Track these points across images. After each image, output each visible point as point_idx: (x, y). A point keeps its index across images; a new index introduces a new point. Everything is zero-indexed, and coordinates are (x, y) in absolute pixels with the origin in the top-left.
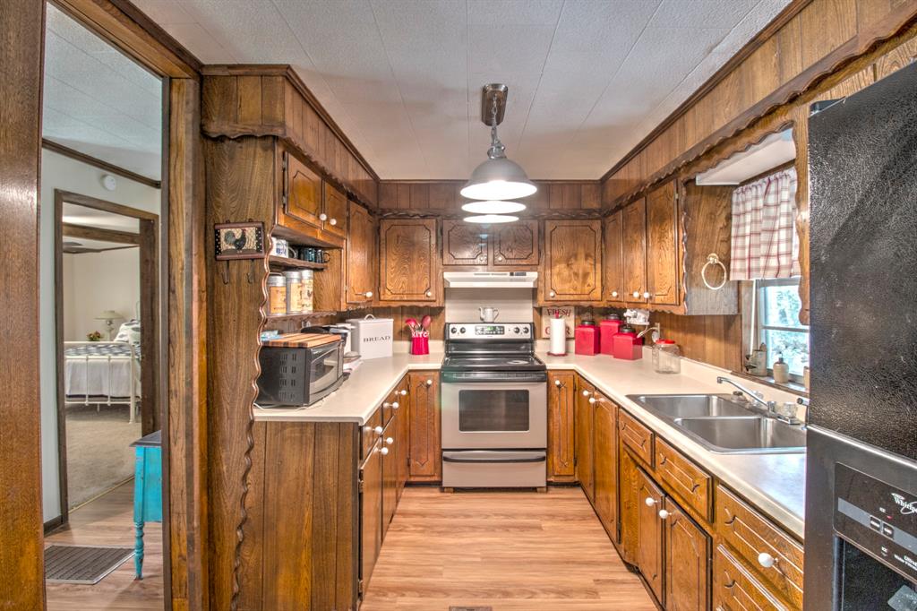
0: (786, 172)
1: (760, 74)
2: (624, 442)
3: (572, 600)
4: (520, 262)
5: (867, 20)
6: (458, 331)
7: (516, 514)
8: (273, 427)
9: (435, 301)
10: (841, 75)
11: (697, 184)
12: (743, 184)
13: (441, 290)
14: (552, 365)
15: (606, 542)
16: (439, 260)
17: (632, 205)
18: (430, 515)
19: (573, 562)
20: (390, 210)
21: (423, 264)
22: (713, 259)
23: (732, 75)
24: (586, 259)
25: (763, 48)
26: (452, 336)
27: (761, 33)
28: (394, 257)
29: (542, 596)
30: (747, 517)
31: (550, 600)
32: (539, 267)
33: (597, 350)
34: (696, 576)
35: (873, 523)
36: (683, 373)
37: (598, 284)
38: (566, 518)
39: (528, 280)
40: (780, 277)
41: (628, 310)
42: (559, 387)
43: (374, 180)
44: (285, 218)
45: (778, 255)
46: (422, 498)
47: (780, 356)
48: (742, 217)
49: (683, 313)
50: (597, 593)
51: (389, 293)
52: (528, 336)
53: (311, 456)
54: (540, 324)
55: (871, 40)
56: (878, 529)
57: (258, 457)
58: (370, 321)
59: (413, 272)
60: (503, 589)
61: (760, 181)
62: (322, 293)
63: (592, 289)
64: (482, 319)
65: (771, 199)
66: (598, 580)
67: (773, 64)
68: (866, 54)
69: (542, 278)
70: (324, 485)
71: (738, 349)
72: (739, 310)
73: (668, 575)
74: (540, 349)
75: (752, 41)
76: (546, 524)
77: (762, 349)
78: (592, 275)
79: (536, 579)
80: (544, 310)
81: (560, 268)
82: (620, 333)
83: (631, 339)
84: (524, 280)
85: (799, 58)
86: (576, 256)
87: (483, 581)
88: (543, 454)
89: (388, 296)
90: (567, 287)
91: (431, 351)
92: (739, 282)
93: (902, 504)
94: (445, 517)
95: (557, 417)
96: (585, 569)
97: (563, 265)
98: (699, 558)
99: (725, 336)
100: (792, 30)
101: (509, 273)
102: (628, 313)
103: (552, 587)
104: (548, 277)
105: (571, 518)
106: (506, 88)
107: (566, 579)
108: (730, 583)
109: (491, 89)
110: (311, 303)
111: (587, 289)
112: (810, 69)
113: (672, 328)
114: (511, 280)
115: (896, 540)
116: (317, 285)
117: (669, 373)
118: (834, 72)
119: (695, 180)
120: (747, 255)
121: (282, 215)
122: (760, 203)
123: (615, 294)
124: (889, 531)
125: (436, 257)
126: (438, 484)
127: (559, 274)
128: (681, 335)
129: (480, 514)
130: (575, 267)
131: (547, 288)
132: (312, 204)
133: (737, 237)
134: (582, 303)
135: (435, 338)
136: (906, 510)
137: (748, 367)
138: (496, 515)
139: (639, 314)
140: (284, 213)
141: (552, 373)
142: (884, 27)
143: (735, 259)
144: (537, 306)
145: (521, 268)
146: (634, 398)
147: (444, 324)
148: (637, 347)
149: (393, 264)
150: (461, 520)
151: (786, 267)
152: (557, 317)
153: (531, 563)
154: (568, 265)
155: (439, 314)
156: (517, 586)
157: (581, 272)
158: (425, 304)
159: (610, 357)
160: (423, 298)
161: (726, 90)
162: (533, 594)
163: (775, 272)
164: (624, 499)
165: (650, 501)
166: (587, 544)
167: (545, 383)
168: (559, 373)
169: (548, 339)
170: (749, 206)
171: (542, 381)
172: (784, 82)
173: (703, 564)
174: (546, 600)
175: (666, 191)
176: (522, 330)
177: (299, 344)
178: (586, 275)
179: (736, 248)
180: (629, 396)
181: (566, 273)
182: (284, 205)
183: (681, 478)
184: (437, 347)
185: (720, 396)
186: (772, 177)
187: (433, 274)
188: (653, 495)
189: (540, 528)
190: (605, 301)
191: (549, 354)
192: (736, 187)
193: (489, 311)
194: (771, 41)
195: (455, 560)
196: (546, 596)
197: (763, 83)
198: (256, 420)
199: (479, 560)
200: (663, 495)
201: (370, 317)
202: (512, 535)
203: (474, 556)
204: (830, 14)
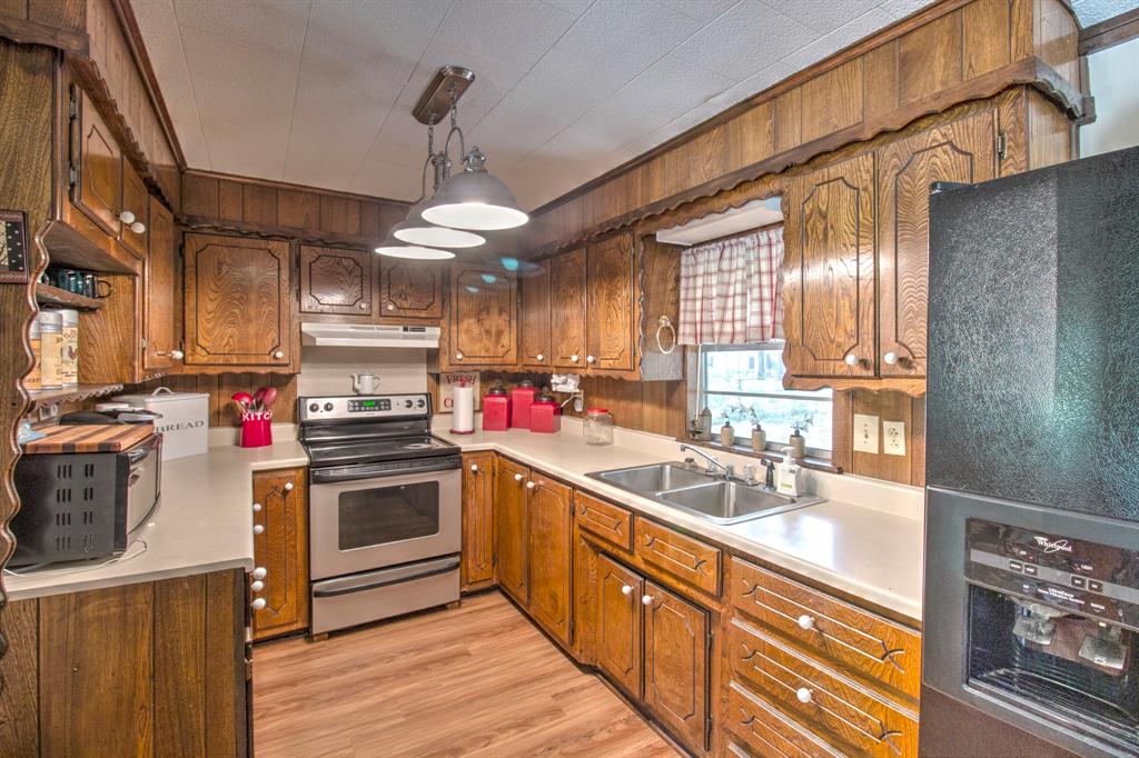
0: (742, 239)
1: (751, 137)
2: (581, 527)
3: (535, 730)
4: (418, 314)
5: (873, 109)
6: (322, 407)
7: (432, 645)
8: (56, 605)
9: (286, 365)
10: (838, 156)
11: (658, 240)
12: (693, 246)
13: (297, 349)
14: (465, 445)
15: (547, 648)
16: (295, 305)
17: (568, 255)
18: (304, 680)
19: (522, 683)
20: (205, 220)
21: (266, 309)
22: (665, 321)
23: (715, 131)
24: (500, 314)
25: (755, 110)
26: (311, 416)
27: (758, 95)
28: (212, 296)
29: (501, 737)
30: (770, 584)
31: (511, 739)
32: (442, 321)
33: (509, 425)
34: (690, 656)
35: (1013, 565)
36: (617, 443)
37: (514, 345)
38: (495, 632)
39: (431, 338)
40: (735, 343)
41: (554, 376)
42: (475, 472)
43: (179, 167)
44: (72, 209)
45: (733, 321)
46: (280, 659)
47: (726, 420)
48: (691, 280)
49: (638, 379)
50: (560, 710)
51: (204, 353)
52: (423, 411)
53: (146, 641)
54: (437, 396)
55: (878, 128)
56: (1020, 570)
57: (20, 667)
58: (164, 398)
59: (248, 321)
60: (449, 747)
61: (713, 245)
62: (92, 352)
63: (506, 351)
64: (354, 389)
65: (725, 265)
66: (557, 695)
67: (767, 129)
68: (872, 139)
69: (446, 335)
70: (177, 684)
71: (682, 415)
72: (684, 374)
73: (648, 665)
74: (438, 426)
75: (747, 101)
76: (474, 647)
77: (706, 413)
78: (506, 334)
79: (484, 719)
80: (443, 377)
81: (469, 323)
82: (536, 402)
83: (551, 408)
84: (422, 338)
85: (797, 130)
86: (488, 310)
87: (418, 746)
88: (457, 559)
89: (202, 357)
90: (477, 348)
91: (274, 439)
92: (685, 346)
93: (1046, 544)
94: (328, 677)
95: (473, 511)
96: (537, 686)
97: (473, 321)
98: (694, 638)
99: (668, 401)
100: (791, 100)
101: (401, 328)
102: (555, 379)
103: (508, 722)
104: (454, 335)
105: (499, 630)
106: (473, 76)
107: (521, 706)
108: (750, 653)
109: (451, 73)
110: (75, 370)
111: (501, 351)
112: (810, 143)
113: (599, 395)
114: (405, 338)
115: (1039, 576)
116: (84, 338)
117: (601, 444)
118: (837, 150)
119: (655, 235)
120: (698, 318)
121: (68, 205)
122: (713, 267)
123: (540, 357)
124: (1032, 570)
125: (289, 300)
126: (306, 633)
127: (468, 331)
128: (611, 402)
129: (381, 659)
130: (487, 324)
131: (452, 348)
132: (109, 190)
133: (686, 300)
134: (495, 368)
135: (280, 421)
136: (1050, 549)
137: (695, 434)
138: (404, 653)
139: (569, 380)
140: (71, 200)
141: (465, 457)
142: (891, 120)
143: (685, 323)
144: (434, 371)
145: (418, 321)
146: (595, 476)
147: (294, 399)
148: (556, 417)
149: (211, 306)
150: (355, 675)
151: (741, 333)
152: (463, 386)
153: (471, 701)
154: (479, 321)
155: (288, 383)
156: (464, 736)
157: (493, 330)
158: (269, 370)
159: (526, 432)
160: (268, 360)
161: (708, 147)
162: (489, 739)
163: (730, 337)
164: (579, 593)
165: (626, 589)
166: (529, 657)
167: (460, 470)
168: (475, 455)
169: (451, 413)
170: (701, 270)
171: (455, 468)
172: (779, 151)
173: (700, 642)
174: (507, 741)
175: (619, 244)
176: (416, 403)
177: (64, 446)
178: (500, 333)
179: (685, 311)
180: (587, 475)
181: (476, 329)
182: (72, 185)
183: (679, 557)
184: (283, 432)
185: (674, 465)
186: (727, 243)
187: (284, 324)
188: (629, 581)
189: (467, 654)
190: (520, 365)
191: (452, 432)
192: (688, 247)
193: (367, 379)
194: (765, 106)
195: (367, 731)
196: (505, 735)
197: (754, 148)
198: (11, 599)
199: (402, 720)
200: (641, 579)
201: (162, 392)
202: (434, 673)
203: (392, 717)
204: (835, 96)
